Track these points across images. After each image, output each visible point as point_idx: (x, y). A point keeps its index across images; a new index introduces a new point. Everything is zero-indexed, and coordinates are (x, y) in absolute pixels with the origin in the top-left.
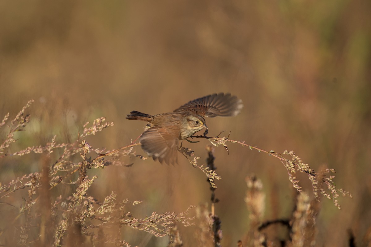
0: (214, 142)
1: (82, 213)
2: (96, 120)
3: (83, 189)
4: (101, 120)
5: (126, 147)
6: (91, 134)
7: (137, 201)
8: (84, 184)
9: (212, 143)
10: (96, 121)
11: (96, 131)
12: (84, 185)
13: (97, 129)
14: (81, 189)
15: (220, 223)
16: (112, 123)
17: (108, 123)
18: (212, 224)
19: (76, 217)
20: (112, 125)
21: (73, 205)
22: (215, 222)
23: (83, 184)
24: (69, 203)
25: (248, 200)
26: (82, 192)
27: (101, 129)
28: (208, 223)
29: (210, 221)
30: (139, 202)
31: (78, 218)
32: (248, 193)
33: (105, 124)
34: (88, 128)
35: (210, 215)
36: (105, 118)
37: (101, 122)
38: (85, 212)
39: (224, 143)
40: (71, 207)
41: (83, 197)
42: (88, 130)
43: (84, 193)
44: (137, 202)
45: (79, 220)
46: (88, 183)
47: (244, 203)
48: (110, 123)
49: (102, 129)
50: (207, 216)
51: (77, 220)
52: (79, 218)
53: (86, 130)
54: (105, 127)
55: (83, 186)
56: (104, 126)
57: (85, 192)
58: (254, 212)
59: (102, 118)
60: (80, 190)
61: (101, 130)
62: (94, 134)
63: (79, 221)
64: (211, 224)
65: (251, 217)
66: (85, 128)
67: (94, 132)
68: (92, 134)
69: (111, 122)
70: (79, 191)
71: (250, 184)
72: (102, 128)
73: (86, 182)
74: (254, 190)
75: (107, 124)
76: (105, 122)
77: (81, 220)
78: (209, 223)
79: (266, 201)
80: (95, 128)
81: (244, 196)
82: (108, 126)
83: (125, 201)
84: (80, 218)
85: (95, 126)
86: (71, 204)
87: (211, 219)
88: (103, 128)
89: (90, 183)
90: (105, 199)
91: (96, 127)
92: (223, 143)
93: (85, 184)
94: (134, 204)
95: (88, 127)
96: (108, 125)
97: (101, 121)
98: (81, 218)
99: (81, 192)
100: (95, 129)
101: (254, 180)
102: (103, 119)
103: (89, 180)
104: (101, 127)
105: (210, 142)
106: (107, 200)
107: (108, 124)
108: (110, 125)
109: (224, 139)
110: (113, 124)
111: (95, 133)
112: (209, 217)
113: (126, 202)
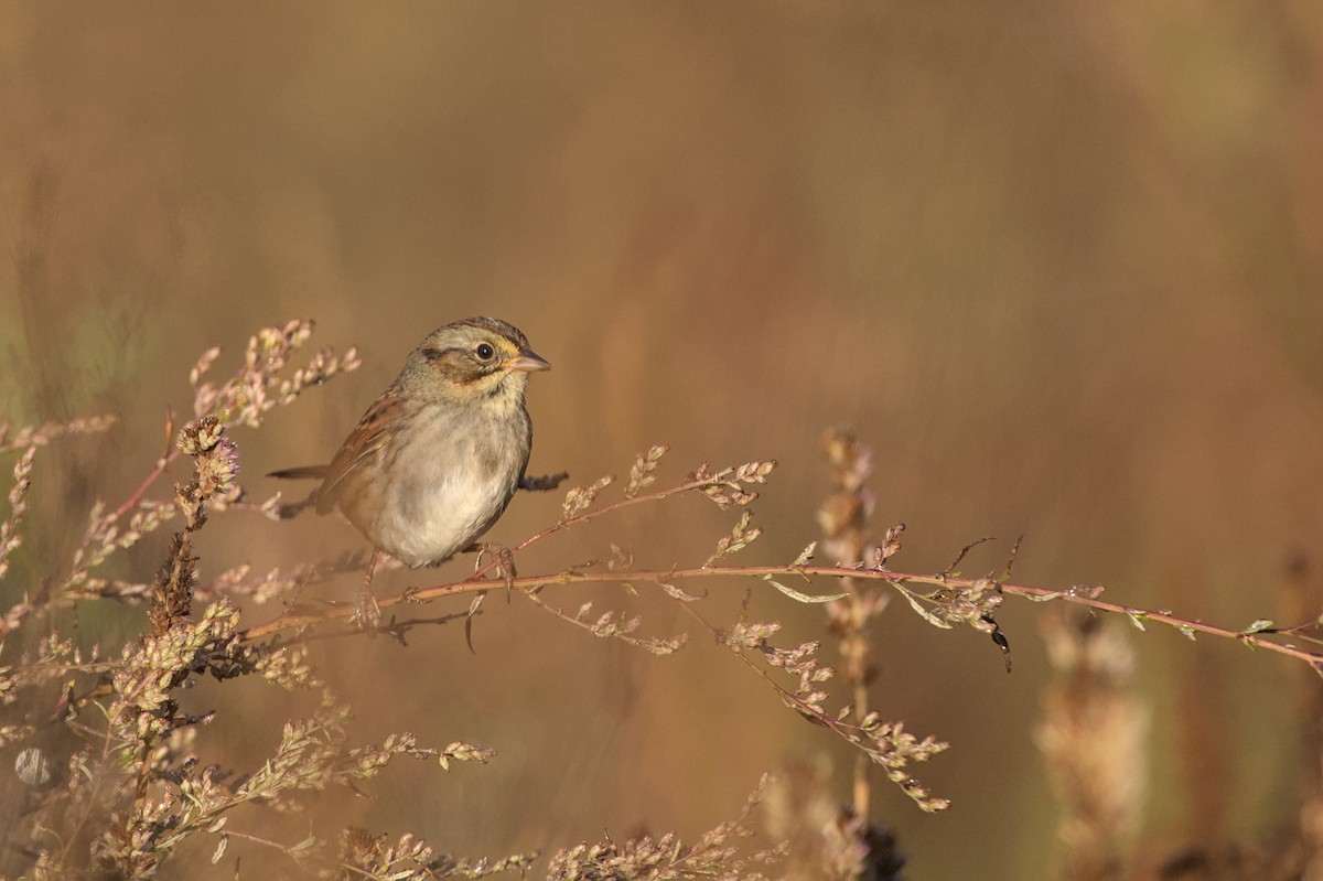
0: (928, 607)
1: (147, 812)
2: (258, 336)
3: (152, 677)
4: (290, 335)
5: (444, 591)
6: (238, 422)
7: (462, 743)
8: (157, 649)
9: (920, 610)
10: (261, 343)
11: (266, 406)
12: (156, 657)
13: (271, 393)
14: (142, 673)
15: (900, 865)
16: (352, 354)
17: (329, 354)
18: (857, 869)
19: (108, 836)
20: (354, 366)
21: (97, 764)
22: (870, 857)
23: (150, 650)
24: (75, 757)
25: (1053, 737)
26: (147, 695)
27: (289, 393)
28: (834, 866)
29: (843, 851)
30: (476, 754)
31: (122, 842)
32: (1054, 701)
33: (312, 366)
34: (218, 387)
35: (847, 815)
36: (307, 325)
37: (290, 347)
38: (162, 807)
39: (978, 616)
40: (82, 773)
41: (150, 722)
42: (221, 394)
43: (157, 700)
44: (462, 748)
45: (124, 853)
46: (178, 644)
47: (1031, 751)
48: (341, 360)
49: (298, 393)
50: (829, 827)
51: (114, 853)
52: (123, 838)
53: (206, 396)
54: (315, 381)
55: (151, 659)
56: (309, 376)
57: (163, 692)
58: (1087, 807)
59: (291, 325)
60: (134, 682)
61: (289, 399)
62: (255, 424)
63: (127, 858)
64: (847, 872)
65: (1072, 833)
66: (200, 383)
67: (251, 411)
68: (244, 424)
69: (347, 350)
70: (129, 689)
71: (1063, 650)
72: (297, 386)
73: (166, 637)
74: (1086, 685)
75: (320, 363)
76: (309, 348)
77: (134, 854)
78: (841, 868)
79: (1154, 742)
80: (256, 392)
81: (1034, 714)
82: (332, 376)
83: (397, 742)
84: (128, 841)
85: (258, 378)
86: (82, 760)
87: (849, 842)
88: (304, 384)
89: (189, 643)
90: (288, 729)
91: (265, 382)
92: (972, 613)
93: (160, 651)
94: (444, 763)
95: (217, 376)
96: (331, 369)
97: (285, 344)
98: (136, 839)
99: (142, 694)
100: (261, 397)
101: (1088, 625)
102: (297, 330)
103: (183, 627)
104: (292, 381)
105: (909, 602)
106: (298, 734)
107: (326, 361)
108: (340, 370)
109: (979, 596)
110: (356, 358)
111: (257, 417)
112: (836, 833)
113: (402, 749)
